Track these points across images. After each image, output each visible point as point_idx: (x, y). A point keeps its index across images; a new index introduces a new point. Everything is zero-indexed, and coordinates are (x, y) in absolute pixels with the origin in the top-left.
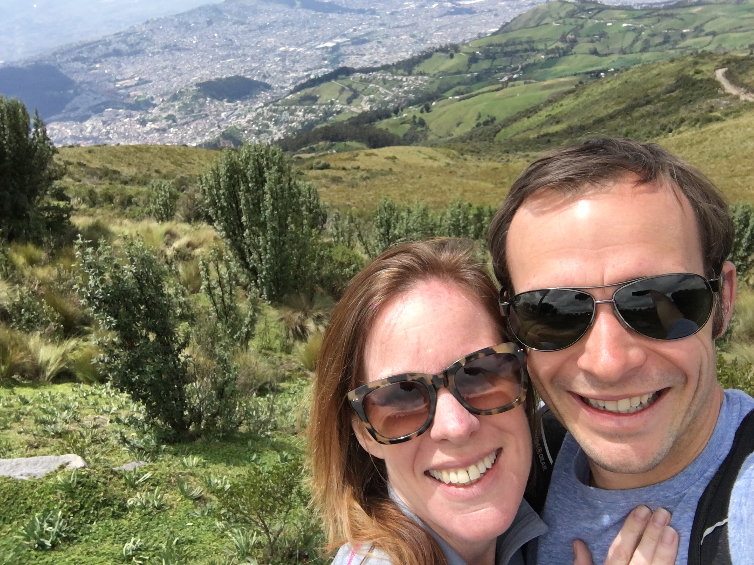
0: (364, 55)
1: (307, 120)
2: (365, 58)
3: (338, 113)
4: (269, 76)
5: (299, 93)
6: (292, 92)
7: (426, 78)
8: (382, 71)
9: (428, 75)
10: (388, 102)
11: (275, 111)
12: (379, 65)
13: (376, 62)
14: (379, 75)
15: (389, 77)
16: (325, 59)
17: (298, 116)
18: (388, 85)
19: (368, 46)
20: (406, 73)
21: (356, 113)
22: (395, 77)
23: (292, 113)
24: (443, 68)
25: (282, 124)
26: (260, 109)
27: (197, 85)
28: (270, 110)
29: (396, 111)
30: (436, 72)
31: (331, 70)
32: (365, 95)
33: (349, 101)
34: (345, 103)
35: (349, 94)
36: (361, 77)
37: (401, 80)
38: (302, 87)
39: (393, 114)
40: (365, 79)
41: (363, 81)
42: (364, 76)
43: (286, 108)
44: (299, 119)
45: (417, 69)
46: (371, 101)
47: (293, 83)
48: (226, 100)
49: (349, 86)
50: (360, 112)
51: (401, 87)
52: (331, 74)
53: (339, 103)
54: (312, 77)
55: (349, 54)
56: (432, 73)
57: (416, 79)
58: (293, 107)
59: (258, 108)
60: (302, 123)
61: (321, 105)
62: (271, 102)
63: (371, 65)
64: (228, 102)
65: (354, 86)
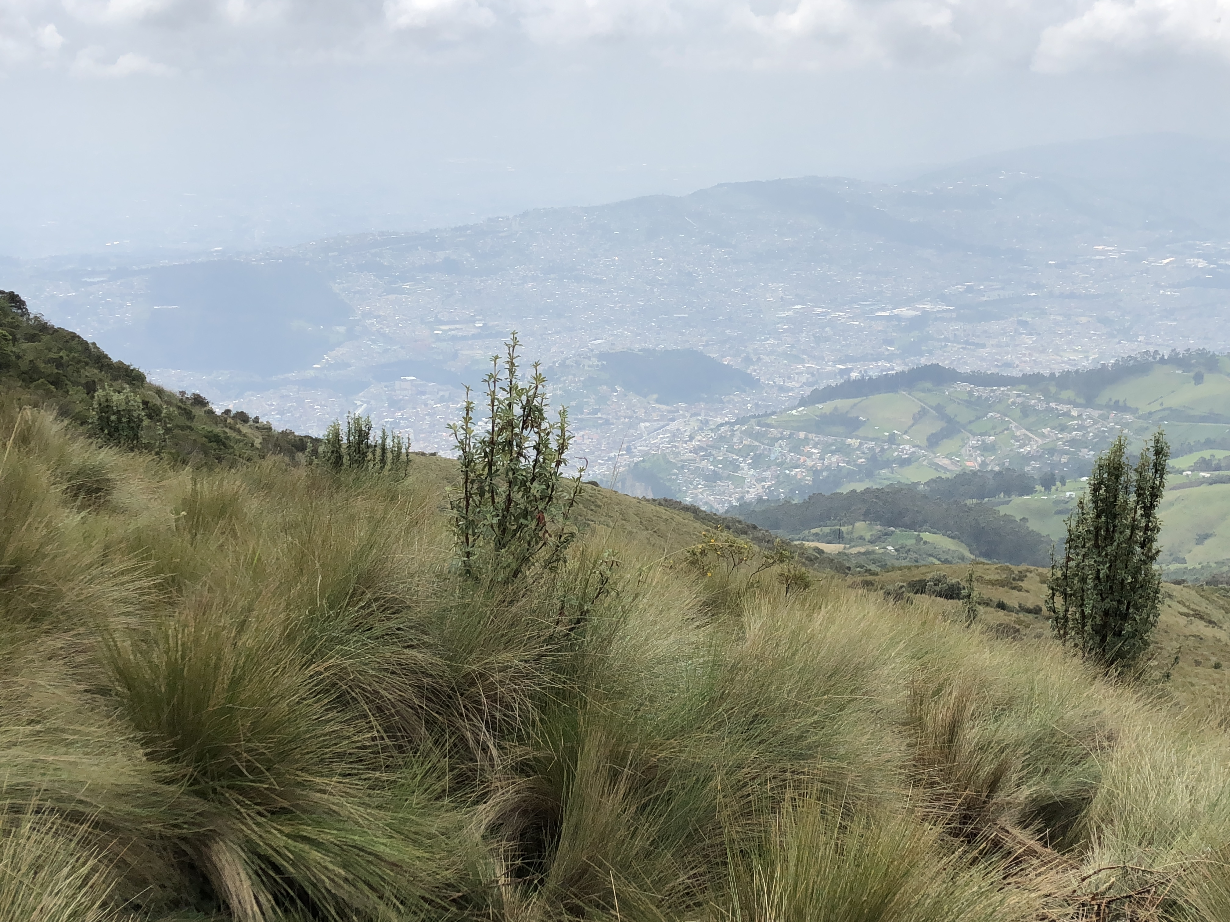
0: (983, 346)
1: (828, 468)
2: (983, 352)
3: (904, 462)
4: (759, 359)
5: (820, 406)
6: (803, 402)
7: (1129, 417)
8: (1023, 387)
9: (1134, 411)
10: (1027, 458)
11: (757, 436)
12: (1016, 373)
13: (1008, 365)
14: (1013, 395)
15: (1036, 401)
16: (890, 343)
17: (809, 455)
18: (1032, 419)
19: (994, 326)
20: (1081, 401)
21: (946, 469)
22: (1053, 405)
23: (796, 447)
24: (1174, 401)
25: (769, 467)
26: (726, 428)
27: (602, 356)
28: (749, 433)
29: (1048, 482)
30: (1155, 407)
31: (898, 367)
32: (974, 435)
33: (933, 441)
34: (925, 443)
35: (937, 426)
36: (970, 393)
37: (1067, 414)
38: (829, 394)
39: (1038, 487)
40: (979, 397)
41: (972, 403)
42: (979, 391)
43: (787, 433)
44: (810, 463)
45: (1108, 395)
46: (986, 448)
47: (808, 384)
48: (655, 396)
49: (939, 409)
50: (957, 470)
51: (1063, 428)
52: (900, 375)
53: (908, 442)
54: (854, 375)
55: (947, 339)
56: (1144, 409)
57: (1105, 418)
58: (802, 435)
59: (722, 425)
60: (816, 473)
61: (866, 439)
62: (754, 417)
63: (994, 371)
64: (658, 401)
65: (951, 410)
